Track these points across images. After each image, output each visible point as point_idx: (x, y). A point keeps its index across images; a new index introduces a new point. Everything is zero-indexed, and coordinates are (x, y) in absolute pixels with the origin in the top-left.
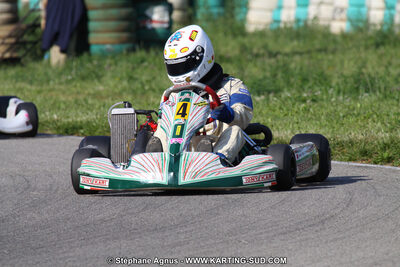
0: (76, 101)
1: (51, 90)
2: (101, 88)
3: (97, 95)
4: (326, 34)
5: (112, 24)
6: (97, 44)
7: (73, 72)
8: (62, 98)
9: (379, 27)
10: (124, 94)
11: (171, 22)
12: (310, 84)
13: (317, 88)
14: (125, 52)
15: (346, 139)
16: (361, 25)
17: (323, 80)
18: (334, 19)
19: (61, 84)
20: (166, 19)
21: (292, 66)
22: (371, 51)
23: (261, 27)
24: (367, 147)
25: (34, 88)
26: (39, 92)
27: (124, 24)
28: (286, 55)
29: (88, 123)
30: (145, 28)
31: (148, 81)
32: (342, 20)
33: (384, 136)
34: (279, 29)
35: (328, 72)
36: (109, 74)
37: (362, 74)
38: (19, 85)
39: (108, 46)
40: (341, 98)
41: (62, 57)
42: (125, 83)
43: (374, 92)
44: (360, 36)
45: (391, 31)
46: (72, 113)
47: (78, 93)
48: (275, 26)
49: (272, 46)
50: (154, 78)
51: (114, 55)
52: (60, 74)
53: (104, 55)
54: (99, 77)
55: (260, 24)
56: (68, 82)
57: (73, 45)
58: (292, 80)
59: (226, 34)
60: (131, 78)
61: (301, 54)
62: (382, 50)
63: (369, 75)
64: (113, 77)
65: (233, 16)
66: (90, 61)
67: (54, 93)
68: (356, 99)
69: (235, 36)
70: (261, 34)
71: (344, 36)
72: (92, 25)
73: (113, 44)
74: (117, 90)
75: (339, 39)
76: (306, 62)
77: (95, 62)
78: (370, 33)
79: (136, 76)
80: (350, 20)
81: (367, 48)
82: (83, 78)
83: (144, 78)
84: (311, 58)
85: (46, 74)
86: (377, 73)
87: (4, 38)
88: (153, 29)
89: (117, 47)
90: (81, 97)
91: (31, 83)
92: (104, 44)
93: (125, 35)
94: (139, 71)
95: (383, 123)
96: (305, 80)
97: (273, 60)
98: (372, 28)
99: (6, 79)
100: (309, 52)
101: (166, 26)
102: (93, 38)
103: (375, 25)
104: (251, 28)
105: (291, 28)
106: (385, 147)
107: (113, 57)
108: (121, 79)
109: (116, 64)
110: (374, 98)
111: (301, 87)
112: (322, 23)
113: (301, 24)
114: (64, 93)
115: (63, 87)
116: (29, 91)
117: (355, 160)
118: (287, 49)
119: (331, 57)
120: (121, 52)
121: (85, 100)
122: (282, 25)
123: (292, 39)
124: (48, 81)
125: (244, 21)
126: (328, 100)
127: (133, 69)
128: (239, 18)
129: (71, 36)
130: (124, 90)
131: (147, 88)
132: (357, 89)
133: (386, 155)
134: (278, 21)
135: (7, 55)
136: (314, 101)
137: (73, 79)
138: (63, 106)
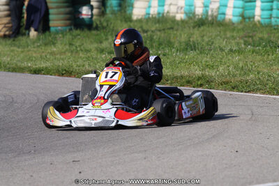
0: (41, 57)
1: (29, 51)
2: (55, 49)
3: (52, 53)
4: (173, 20)
5: (62, 16)
6: (54, 27)
7: (41, 42)
8: (34, 55)
9: (200, 17)
10: (67, 53)
11: (92, 15)
12: (163, 46)
13: (166, 49)
14: (68, 30)
15: (179, 75)
16: (191, 15)
17: (170, 44)
18: (177, 13)
19: (34, 48)
20: (90, 13)
21: (155, 37)
22: (196, 29)
23: (140, 17)
24: (190, 79)
25: (20, 50)
26: (22, 52)
27: (68, 16)
28: (152, 31)
29: (46, 68)
30: (79, 18)
31: (80, 46)
32: (181, 13)
33: (198, 73)
34: (149, 18)
35: (172, 40)
36: (59, 42)
37: (190, 41)
38: (12, 48)
39: (60, 28)
40: (178, 53)
41: (36, 33)
42: (67, 47)
43: (195, 50)
44: (191, 21)
45: (207, 19)
46: (38, 63)
47: (43, 52)
48: (147, 16)
49: (145, 27)
50: (83, 44)
51: (63, 32)
52: (34, 43)
53: (57, 32)
54: (54, 44)
55: (139, 15)
56: (38, 46)
57: (41, 27)
58: (154, 45)
59: (121, 21)
60: (71, 44)
61: (160, 31)
62: (202, 28)
63: (193, 42)
64: (61, 44)
65: (125, 12)
66: (50, 35)
67: (30, 52)
68: (186, 54)
69: (126, 21)
70: (140, 21)
71: (182, 21)
72: (51, 17)
73: (61, 26)
74: (63, 51)
75: (180, 23)
76: (163, 35)
77: (52, 36)
78: (196, 20)
79: (74, 43)
80: (186, 13)
81: (194, 27)
82: (46, 45)
83: (77, 44)
84: (165, 33)
85: (27, 42)
86: (197, 40)
87: (5, 24)
88: (83, 19)
89: (64, 28)
90: (43, 54)
91: (19, 48)
92: (57, 26)
93: (68, 22)
94: (75, 40)
95: (198, 66)
96: (160, 44)
97: (145, 34)
98: (197, 17)
99: (6, 45)
100: (164, 30)
101: (90, 17)
102: (51, 23)
103: (198, 15)
104: (135, 18)
105: (155, 18)
106: (199, 78)
107: (62, 33)
108: (65, 45)
109: (63, 37)
110: (195, 53)
111: (159, 48)
112: (171, 15)
113: (161, 15)
114: (35, 52)
115: (35, 49)
116: (17, 51)
117: (183, 86)
118: (153, 29)
119: (175, 32)
120: (66, 31)
121: (46, 56)
122: (151, 16)
123: (155, 24)
124: (28, 47)
125: (131, 14)
126: (172, 55)
127: (73, 39)
128: (128, 12)
129: (40, 22)
130: (67, 50)
131: (78, 49)
132: (187, 49)
133: (199, 83)
134: (149, 14)
135: (7, 33)
136: (164, 55)
137: (41, 45)
138: (34, 59)
